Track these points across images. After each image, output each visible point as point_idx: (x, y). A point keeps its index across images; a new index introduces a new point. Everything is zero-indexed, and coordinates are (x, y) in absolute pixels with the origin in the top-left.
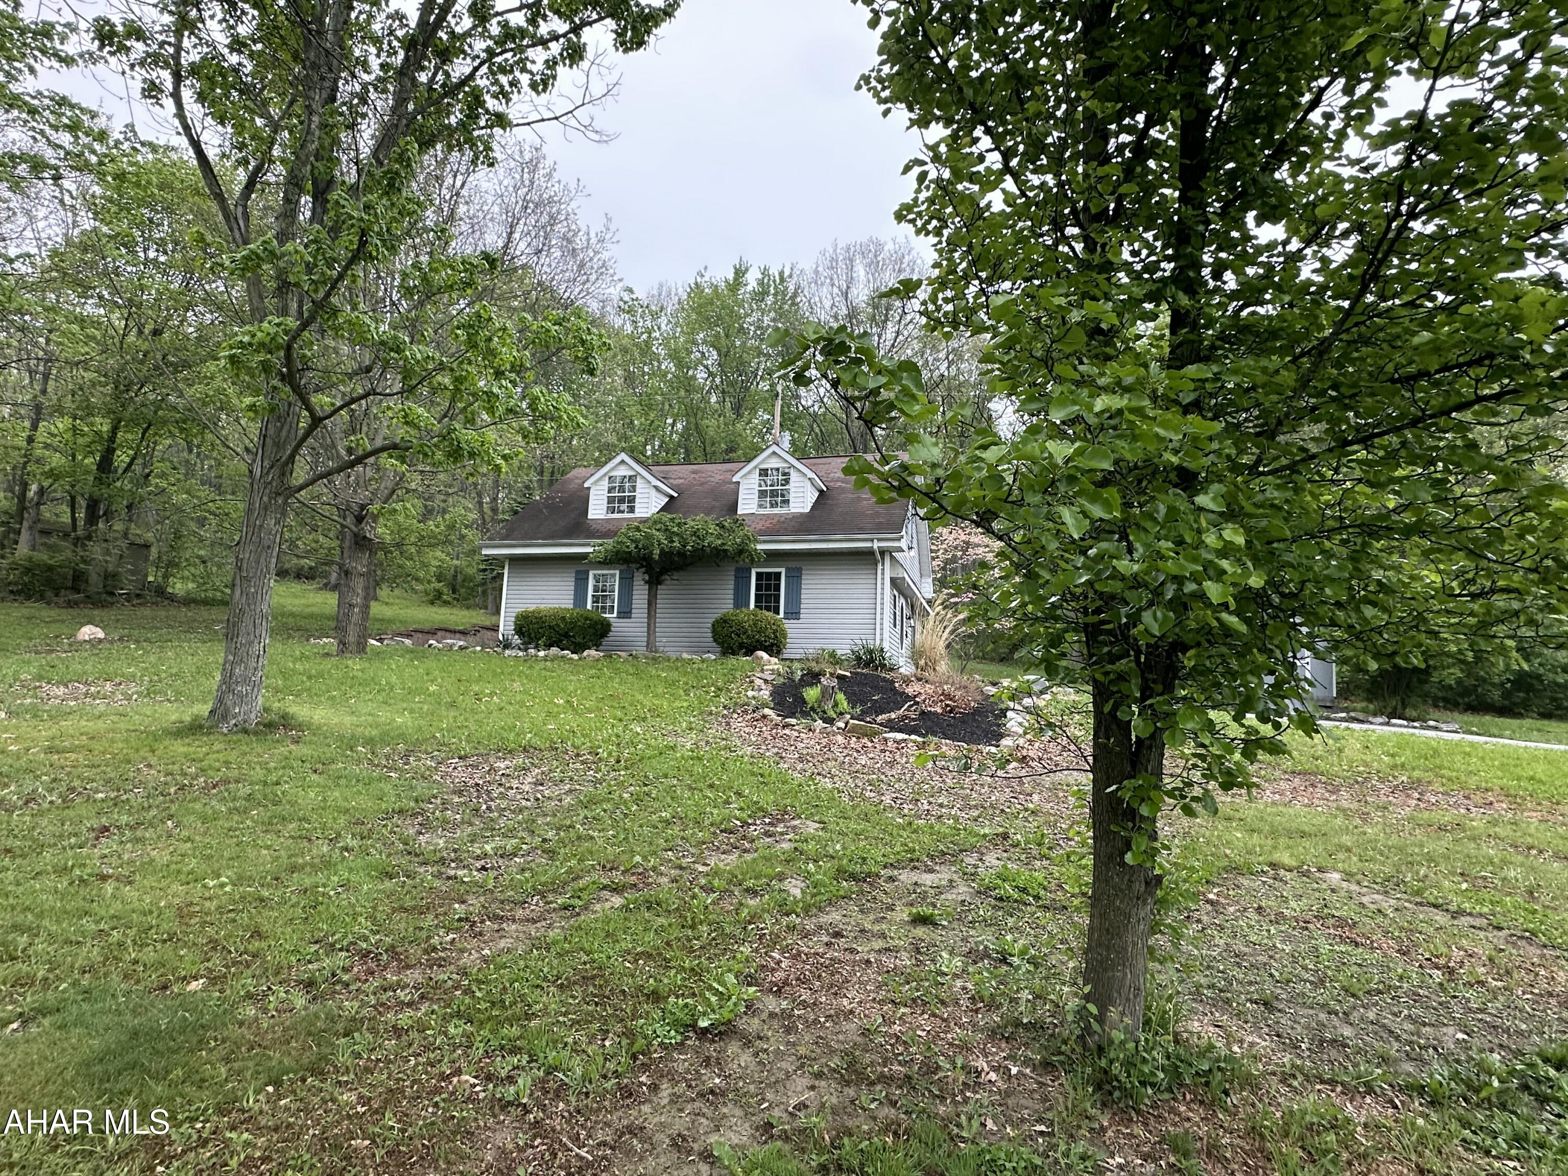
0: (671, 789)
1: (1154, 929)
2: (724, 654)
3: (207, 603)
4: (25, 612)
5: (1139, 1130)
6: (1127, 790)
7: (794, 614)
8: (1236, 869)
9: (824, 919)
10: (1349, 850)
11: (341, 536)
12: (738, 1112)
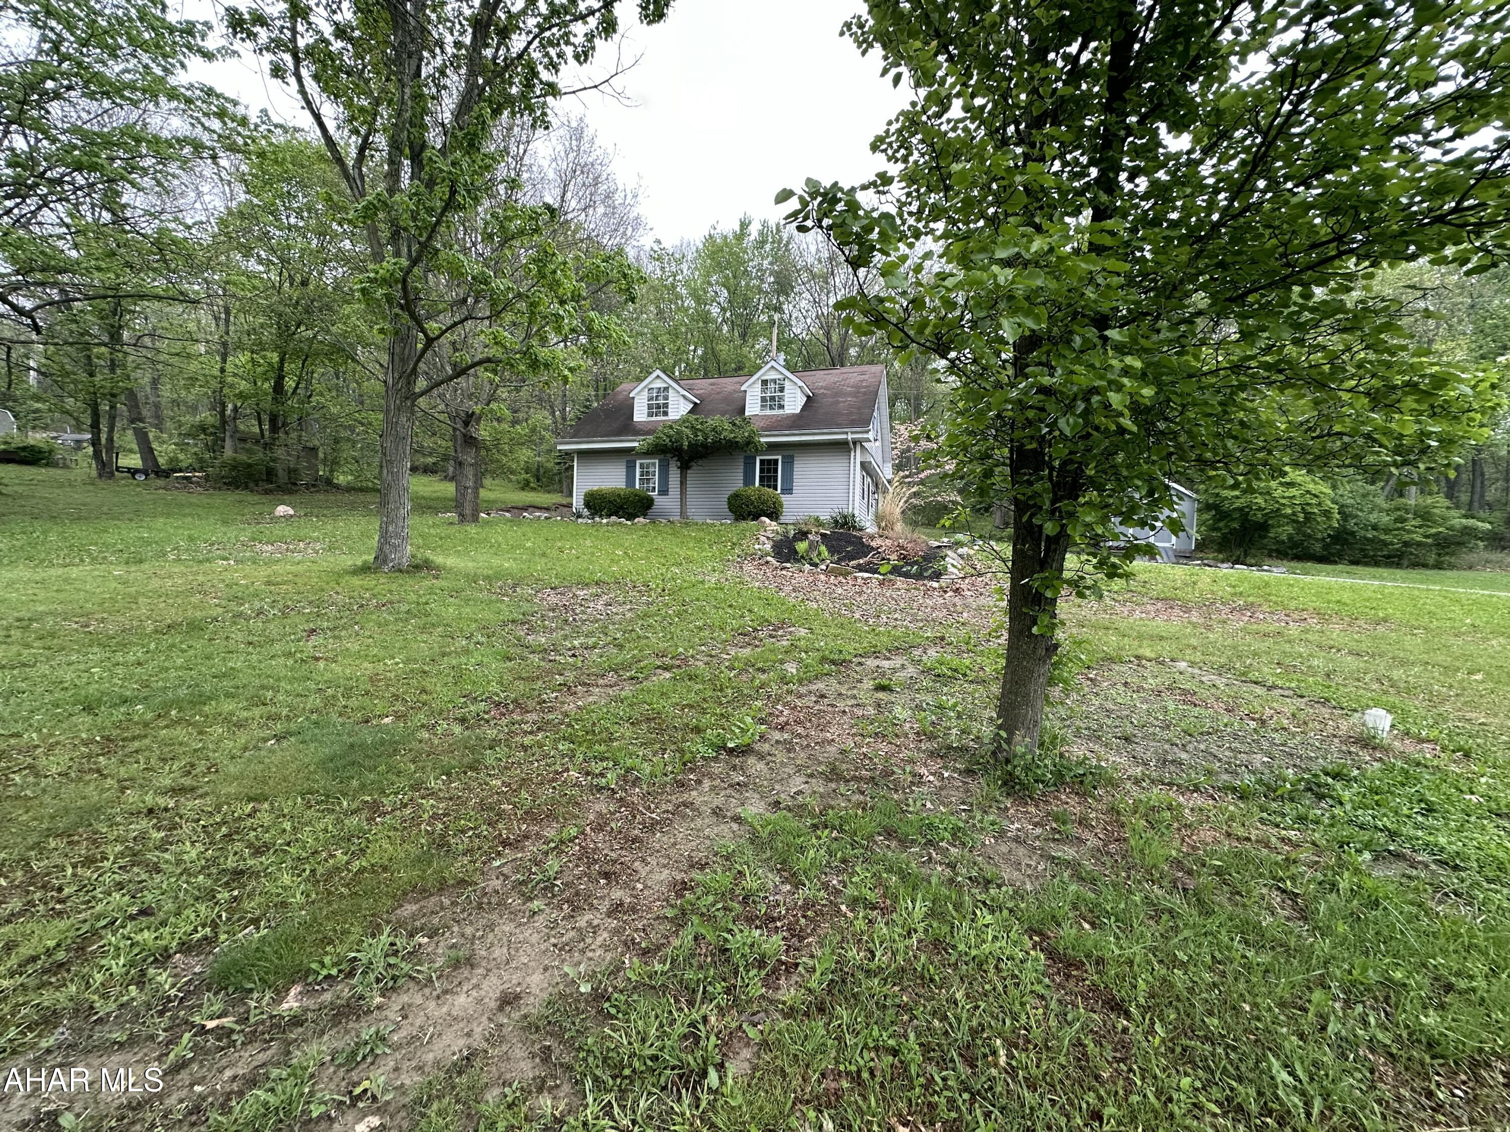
0: (701, 609)
1: (1051, 682)
2: (737, 520)
3: (361, 490)
4: (237, 497)
5: (1032, 809)
6: (1034, 582)
7: (788, 490)
8: (1112, 660)
9: (813, 687)
10: (1195, 648)
11: (454, 438)
12: (757, 796)
